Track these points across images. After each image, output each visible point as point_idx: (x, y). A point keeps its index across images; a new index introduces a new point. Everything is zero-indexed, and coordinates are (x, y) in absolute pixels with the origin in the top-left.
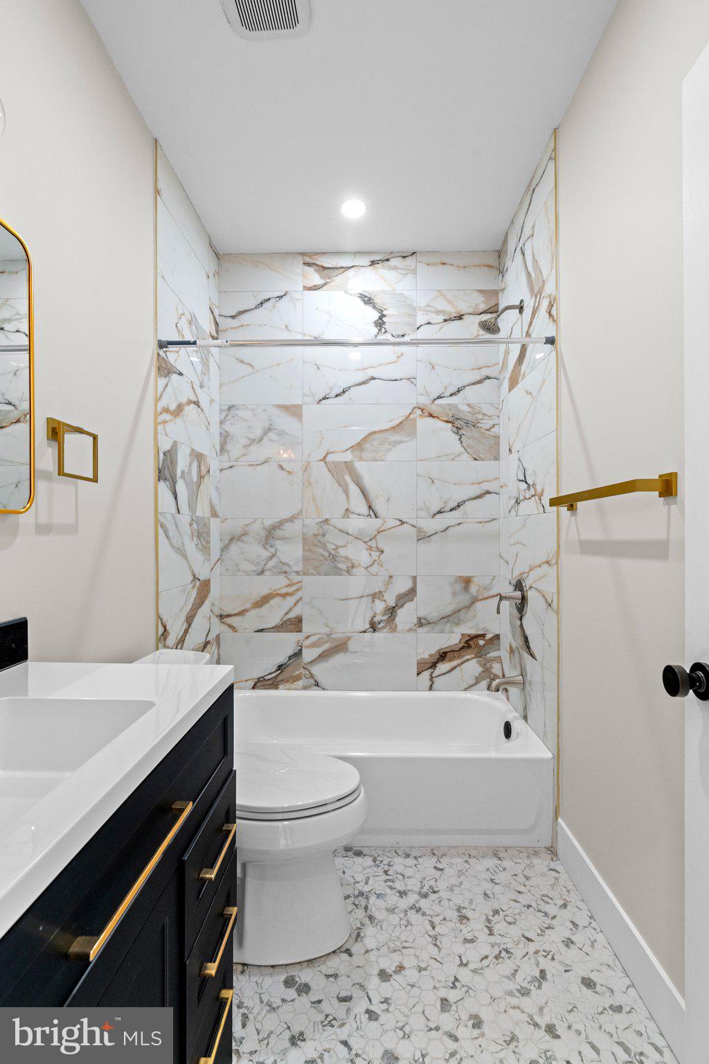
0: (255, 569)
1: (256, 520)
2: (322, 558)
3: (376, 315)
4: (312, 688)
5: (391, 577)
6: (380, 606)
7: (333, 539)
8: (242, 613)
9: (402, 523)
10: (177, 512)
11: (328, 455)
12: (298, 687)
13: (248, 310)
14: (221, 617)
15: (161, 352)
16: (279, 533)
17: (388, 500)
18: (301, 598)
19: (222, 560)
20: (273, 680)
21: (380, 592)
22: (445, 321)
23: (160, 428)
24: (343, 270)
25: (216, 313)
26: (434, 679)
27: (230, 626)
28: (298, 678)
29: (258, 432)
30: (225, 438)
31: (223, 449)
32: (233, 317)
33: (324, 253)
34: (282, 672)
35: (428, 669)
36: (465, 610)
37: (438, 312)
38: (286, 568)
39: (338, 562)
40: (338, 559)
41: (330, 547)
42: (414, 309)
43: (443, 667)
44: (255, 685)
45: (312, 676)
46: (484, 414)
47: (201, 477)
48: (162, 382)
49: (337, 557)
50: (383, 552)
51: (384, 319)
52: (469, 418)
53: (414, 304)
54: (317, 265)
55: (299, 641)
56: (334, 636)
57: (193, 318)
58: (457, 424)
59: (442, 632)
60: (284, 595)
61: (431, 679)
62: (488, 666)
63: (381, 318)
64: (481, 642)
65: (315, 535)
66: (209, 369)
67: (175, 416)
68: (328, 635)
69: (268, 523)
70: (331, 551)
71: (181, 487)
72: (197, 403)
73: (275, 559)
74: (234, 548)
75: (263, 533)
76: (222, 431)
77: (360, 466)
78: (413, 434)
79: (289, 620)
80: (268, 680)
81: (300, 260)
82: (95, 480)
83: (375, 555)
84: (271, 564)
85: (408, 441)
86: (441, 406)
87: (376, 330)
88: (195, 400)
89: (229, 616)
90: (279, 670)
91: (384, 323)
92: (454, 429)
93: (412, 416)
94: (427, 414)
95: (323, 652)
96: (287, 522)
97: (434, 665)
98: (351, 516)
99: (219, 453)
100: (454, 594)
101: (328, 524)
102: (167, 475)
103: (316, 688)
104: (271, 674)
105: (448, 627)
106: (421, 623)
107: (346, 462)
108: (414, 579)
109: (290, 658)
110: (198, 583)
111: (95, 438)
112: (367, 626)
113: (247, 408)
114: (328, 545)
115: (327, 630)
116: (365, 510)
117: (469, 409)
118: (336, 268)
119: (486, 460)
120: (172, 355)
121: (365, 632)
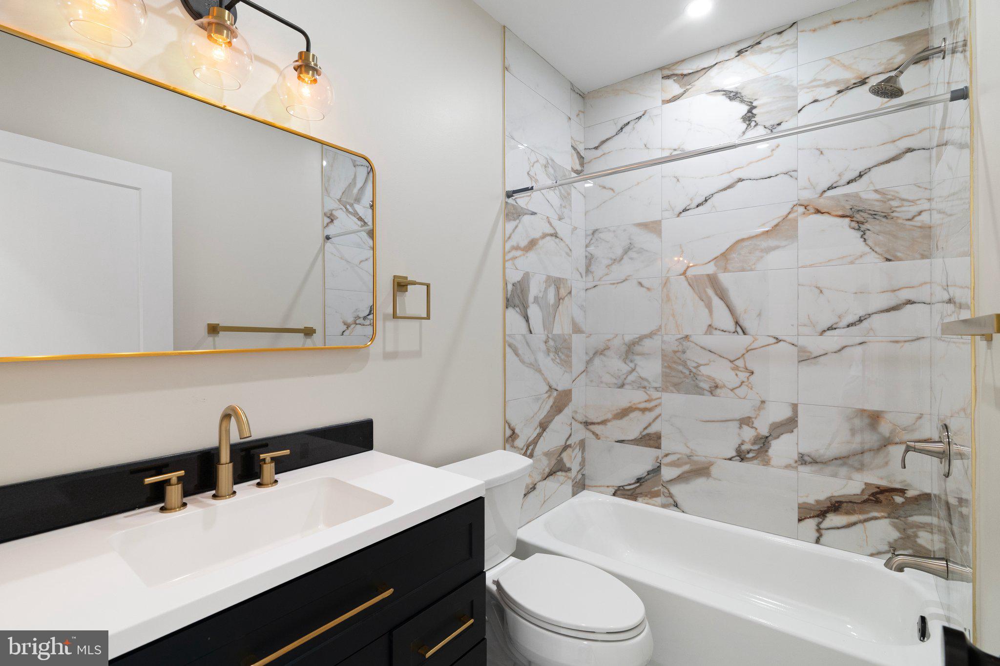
0: (616, 382)
1: (617, 335)
2: (682, 376)
3: (744, 109)
4: (671, 508)
5: (763, 402)
6: (748, 434)
7: (694, 356)
8: (604, 422)
9: (778, 340)
10: (528, 332)
11: (689, 269)
12: (656, 504)
13: (610, 138)
14: (587, 424)
15: (510, 201)
16: (638, 348)
17: (759, 315)
18: (660, 415)
19: (587, 372)
20: (631, 491)
21: (750, 418)
22: (839, 92)
23: (508, 264)
24: (705, 71)
25: (581, 148)
26: (823, 532)
27: (594, 433)
28: (656, 495)
29: (619, 252)
30: (590, 260)
31: (588, 271)
32: (596, 148)
33: (683, 61)
34: (641, 485)
35: (813, 517)
36: (872, 453)
37: (827, 85)
38: (646, 384)
39: (700, 381)
40: (699, 378)
41: (692, 365)
42: (795, 89)
43: (833, 520)
44: (615, 492)
45: (671, 496)
46: (903, 200)
47: (559, 299)
48: (510, 226)
49: (698, 375)
50: (752, 373)
51: (754, 111)
52: (878, 207)
53: (795, 84)
54: (676, 75)
55: (657, 458)
56: (695, 458)
57: (550, 161)
58: (858, 217)
59: (835, 475)
60: (644, 410)
61: (819, 530)
62: (910, 532)
63: (750, 111)
64: (899, 499)
65: (675, 352)
66: (571, 201)
67: (527, 251)
68: (689, 457)
69: (628, 338)
70: (691, 368)
71: (534, 311)
72: (555, 235)
73: (634, 374)
74: (597, 361)
75: (624, 349)
76: (587, 254)
77: (726, 279)
78: (793, 235)
79: (648, 435)
80: (627, 490)
81: (659, 75)
82: (428, 317)
83: (743, 376)
84: (631, 378)
85: (786, 246)
86: (832, 198)
87: (744, 126)
88: (552, 232)
89: (593, 423)
90: (638, 482)
91: (754, 115)
92: (854, 224)
93: (790, 216)
94: (812, 211)
95: (683, 473)
96: (646, 338)
97: (822, 514)
98: (715, 332)
99: (584, 274)
100: (853, 432)
101: (689, 341)
102: (517, 302)
103: (675, 508)
104: (630, 485)
105: (843, 471)
106: (803, 460)
107: (708, 275)
108: (795, 407)
109: (649, 473)
110: (555, 394)
111: (428, 286)
112: (734, 454)
113: (609, 231)
114: (689, 363)
115: (688, 452)
116: (730, 325)
117: (877, 197)
118: (697, 71)
119: (907, 260)
120: (522, 200)
121: (730, 459)
